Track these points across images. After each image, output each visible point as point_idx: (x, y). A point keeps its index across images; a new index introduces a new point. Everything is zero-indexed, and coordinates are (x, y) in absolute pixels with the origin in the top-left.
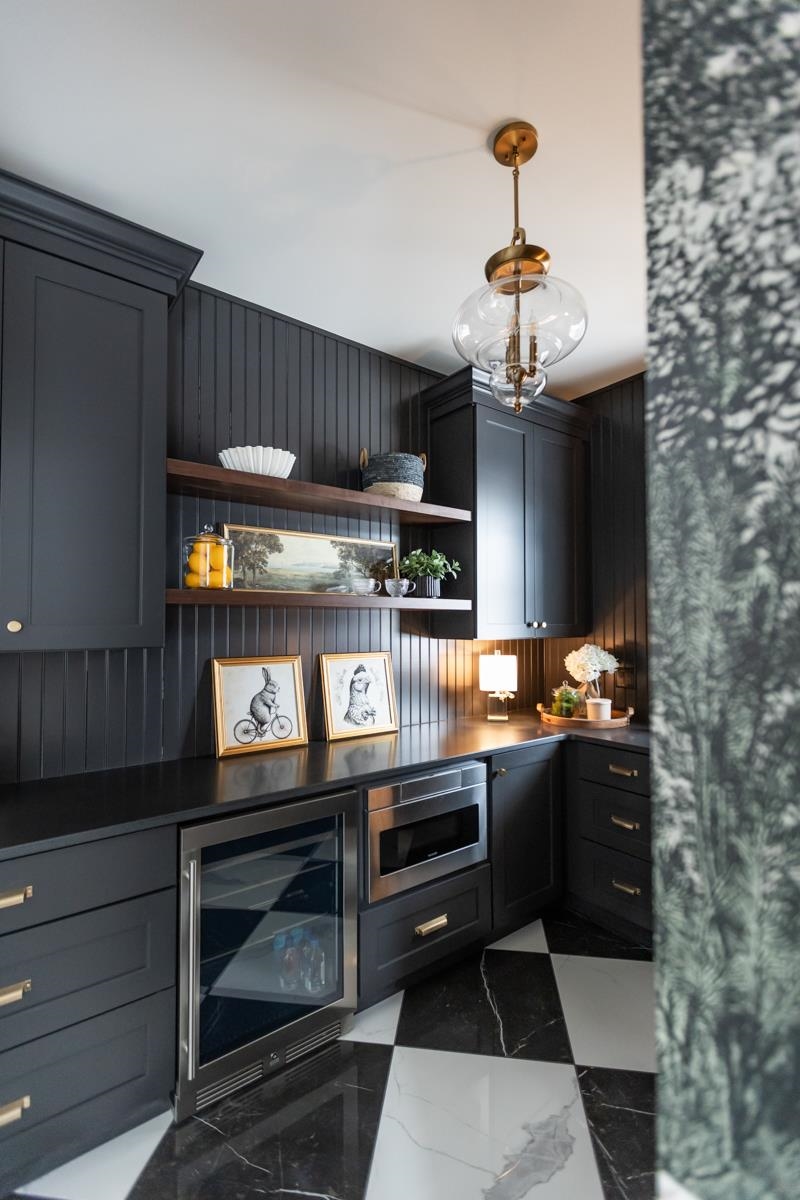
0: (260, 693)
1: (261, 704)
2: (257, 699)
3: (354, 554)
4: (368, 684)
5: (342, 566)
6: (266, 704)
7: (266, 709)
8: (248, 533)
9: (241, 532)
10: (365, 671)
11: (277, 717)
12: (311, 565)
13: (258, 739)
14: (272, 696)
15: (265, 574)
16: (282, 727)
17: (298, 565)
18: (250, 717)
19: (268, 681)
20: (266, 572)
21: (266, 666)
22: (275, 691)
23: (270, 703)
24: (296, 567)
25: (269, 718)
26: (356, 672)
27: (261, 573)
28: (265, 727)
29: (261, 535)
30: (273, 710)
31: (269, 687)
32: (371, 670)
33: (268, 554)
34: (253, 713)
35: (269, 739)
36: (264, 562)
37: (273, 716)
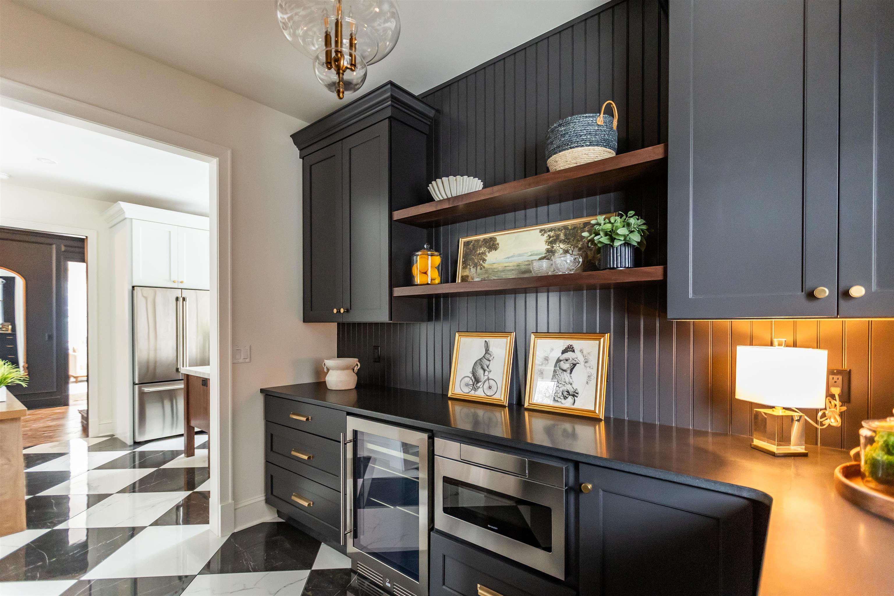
0: (480, 359)
1: (480, 367)
2: (478, 364)
3: (562, 237)
4: (574, 365)
5: (548, 251)
6: (482, 368)
7: (481, 371)
8: (476, 241)
9: (471, 241)
10: (574, 351)
11: (488, 379)
12: (520, 255)
13: (473, 392)
14: (488, 363)
15: (483, 269)
16: (490, 388)
17: (508, 258)
18: (471, 375)
19: (487, 350)
20: (484, 267)
21: (487, 339)
22: (490, 359)
23: (486, 368)
24: (507, 260)
25: (483, 378)
26: (564, 352)
27: (481, 269)
28: (479, 385)
29: (484, 240)
30: (486, 373)
31: (487, 356)
32: (581, 351)
33: (487, 253)
34: (474, 373)
35: (480, 394)
36: (484, 260)
37: (486, 378)
